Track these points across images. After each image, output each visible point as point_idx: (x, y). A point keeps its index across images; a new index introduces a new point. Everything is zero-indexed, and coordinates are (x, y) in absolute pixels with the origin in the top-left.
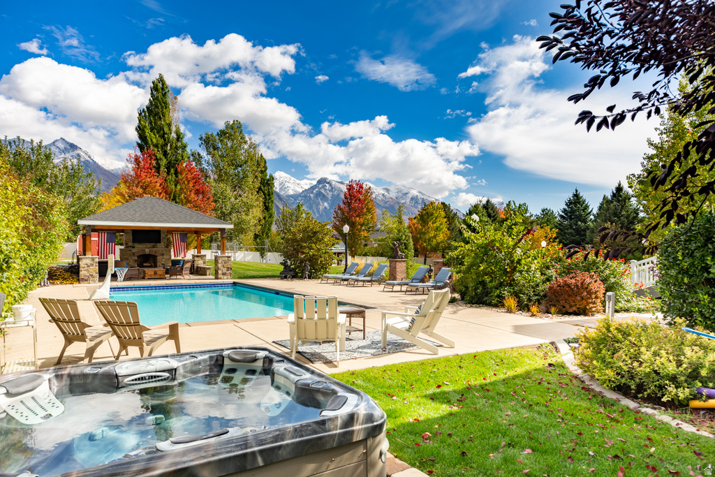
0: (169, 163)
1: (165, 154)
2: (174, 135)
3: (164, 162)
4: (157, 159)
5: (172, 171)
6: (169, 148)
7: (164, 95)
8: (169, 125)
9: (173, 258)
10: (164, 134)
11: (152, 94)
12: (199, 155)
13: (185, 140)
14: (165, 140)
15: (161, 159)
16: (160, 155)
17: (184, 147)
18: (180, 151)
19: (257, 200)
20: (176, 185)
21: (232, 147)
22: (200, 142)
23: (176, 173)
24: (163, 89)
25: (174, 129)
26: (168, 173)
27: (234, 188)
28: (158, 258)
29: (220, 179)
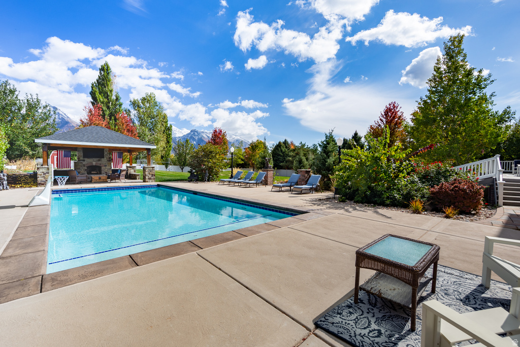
0: (111, 113)
1: (108, 108)
2: (114, 97)
3: (107, 113)
4: (103, 110)
5: (113, 118)
6: (110, 104)
7: (108, 74)
8: (111, 91)
9: (113, 168)
10: (108, 96)
11: (100, 72)
12: (129, 111)
13: (121, 101)
14: (108, 99)
15: (106, 111)
16: (105, 108)
17: (120, 105)
18: (118, 107)
19: (163, 137)
20: (115, 127)
21: (149, 107)
22: (130, 103)
23: (115, 120)
24: (107, 70)
25: (114, 93)
26: (110, 119)
27: (150, 130)
28: (102, 168)
29: (142, 124)
